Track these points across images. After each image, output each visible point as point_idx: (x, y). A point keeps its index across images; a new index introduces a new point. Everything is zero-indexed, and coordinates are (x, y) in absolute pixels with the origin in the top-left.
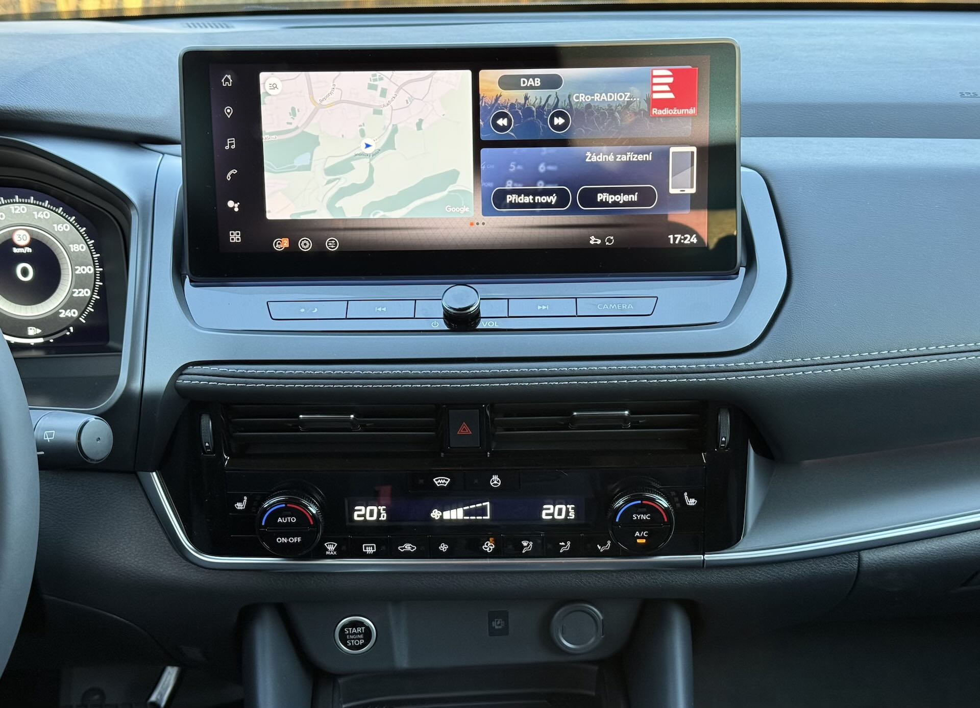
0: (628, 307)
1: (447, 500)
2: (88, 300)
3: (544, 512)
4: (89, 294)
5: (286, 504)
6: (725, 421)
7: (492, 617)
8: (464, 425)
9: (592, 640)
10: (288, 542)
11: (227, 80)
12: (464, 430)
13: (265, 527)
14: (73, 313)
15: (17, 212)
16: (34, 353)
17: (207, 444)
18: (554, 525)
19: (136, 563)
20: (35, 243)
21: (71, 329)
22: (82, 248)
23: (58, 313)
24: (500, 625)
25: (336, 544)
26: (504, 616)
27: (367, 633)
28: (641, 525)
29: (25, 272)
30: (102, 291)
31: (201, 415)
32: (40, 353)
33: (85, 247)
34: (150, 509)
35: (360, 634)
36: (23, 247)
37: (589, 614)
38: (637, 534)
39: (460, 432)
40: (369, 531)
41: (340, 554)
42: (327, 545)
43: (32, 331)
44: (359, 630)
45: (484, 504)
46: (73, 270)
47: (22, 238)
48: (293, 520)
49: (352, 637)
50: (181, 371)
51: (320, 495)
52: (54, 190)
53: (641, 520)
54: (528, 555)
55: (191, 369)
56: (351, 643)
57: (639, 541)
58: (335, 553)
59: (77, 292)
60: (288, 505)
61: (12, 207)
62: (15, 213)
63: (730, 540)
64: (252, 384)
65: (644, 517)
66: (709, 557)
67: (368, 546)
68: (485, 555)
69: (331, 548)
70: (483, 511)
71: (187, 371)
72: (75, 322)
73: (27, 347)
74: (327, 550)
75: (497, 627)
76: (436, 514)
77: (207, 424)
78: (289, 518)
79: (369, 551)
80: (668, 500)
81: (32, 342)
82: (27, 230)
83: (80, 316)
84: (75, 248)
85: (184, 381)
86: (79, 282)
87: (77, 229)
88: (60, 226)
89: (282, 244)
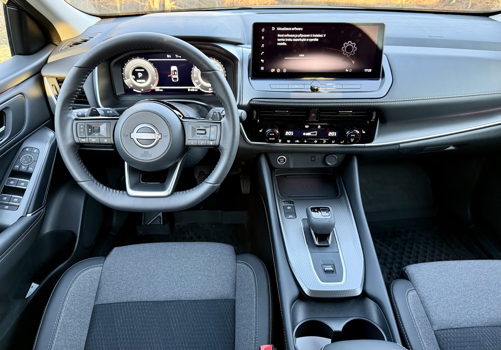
0: (355, 87)
1: (307, 130)
3: (329, 134)
5: (272, 131)
6: (374, 114)
7: (312, 157)
8: (313, 114)
9: (335, 162)
11: (263, 30)
13: (267, 136)
16: (210, 95)
17: (255, 117)
18: (331, 137)
26: (315, 157)
27: (284, 160)
28: (353, 137)
31: (253, 110)
32: (212, 95)
33: (223, 70)
37: (334, 157)
38: (351, 139)
39: (312, 116)
40: (289, 137)
41: (282, 142)
45: (316, 132)
48: (273, 134)
49: (281, 161)
50: (251, 100)
51: (279, 129)
52: (216, 56)
54: (325, 143)
55: (254, 100)
57: (351, 141)
63: (371, 140)
65: (354, 135)
66: (366, 145)
67: (288, 141)
68: (315, 143)
69: (280, 141)
71: (252, 100)
73: (208, 93)
75: (313, 159)
76: (304, 134)
77: (255, 112)
80: (359, 132)
81: (210, 92)
84: (220, 70)
85: (252, 102)
87: (221, 65)
88: (217, 64)
89: (273, 70)
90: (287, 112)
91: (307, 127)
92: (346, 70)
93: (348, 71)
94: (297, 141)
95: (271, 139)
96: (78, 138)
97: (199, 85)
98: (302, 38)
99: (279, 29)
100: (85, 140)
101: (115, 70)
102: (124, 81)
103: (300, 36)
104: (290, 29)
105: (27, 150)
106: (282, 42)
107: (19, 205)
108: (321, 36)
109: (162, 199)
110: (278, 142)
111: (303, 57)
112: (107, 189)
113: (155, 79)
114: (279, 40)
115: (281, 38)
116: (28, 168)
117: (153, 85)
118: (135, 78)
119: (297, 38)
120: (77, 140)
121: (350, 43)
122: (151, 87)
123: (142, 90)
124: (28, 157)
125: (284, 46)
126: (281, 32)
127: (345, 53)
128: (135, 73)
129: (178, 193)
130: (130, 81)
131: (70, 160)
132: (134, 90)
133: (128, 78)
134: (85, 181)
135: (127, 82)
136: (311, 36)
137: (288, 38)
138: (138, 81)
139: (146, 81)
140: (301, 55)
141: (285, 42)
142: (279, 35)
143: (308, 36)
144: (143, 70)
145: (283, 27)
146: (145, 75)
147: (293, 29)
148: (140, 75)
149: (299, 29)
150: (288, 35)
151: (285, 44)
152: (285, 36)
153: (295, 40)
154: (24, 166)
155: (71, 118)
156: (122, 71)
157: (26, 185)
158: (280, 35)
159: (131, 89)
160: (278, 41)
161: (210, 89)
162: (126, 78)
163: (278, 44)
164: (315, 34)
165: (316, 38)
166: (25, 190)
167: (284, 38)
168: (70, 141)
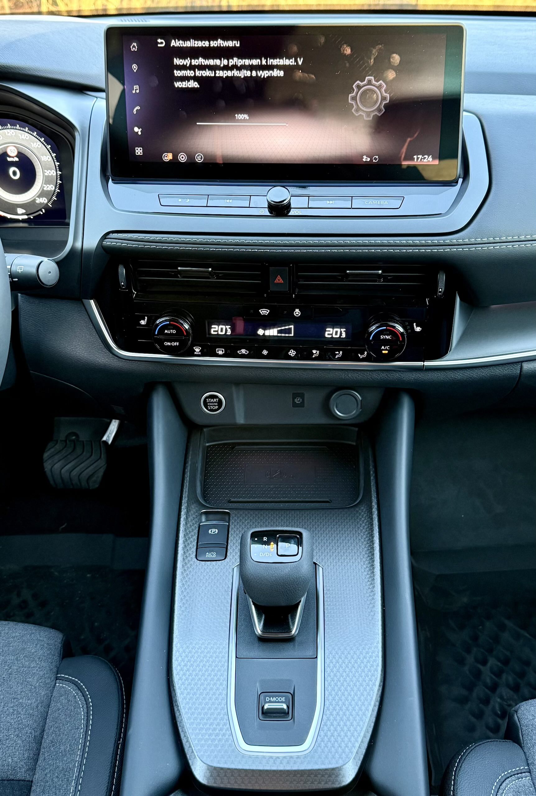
0: (385, 203)
1: (267, 323)
2: (53, 192)
3: (327, 333)
4: (53, 189)
5: (170, 322)
6: (442, 279)
7: (295, 396)
9: (354, 412)
10: (171, 345)
11: (134, 47)
12: (279, 280)
13: (157, 335)
14: (44, 200)
15: (9, 134)
16: (21, 225)
17: (122, 284)
18: (332, 341)
19: (83, 354)
20: (20, 155)
21: (44, 210)
22: (49, 158)
23: (35, 200)
24: (299, 401)
25: (200, 348)
26: (302, 396)
27: (220, 403)
28: (386, 342)
29: (15, 173)
30: (61, 187)
31: (118, 265)
32: (25, 225)
33: (51, 158)
34: (91, 323)
35: (215, 402)
36: (13, 157)
37: (353, 396)
38: (383, 347)
40: (220, 341)
41: (203, 354)
42: (195, 348)
44: (215, 400)
45: (290, 327)
46: (44, 173)
47: (12, 152)
48: (174, 332)
49: (211, 404)
50: (105, 236)
51: (191, 318)
52: (31, 121)
53: (386, 339)
54: (316, 359)
55: (112, 236)
56: (210, 407)
57: (384, 352)
58: (200, 353)
59: (46, 187)
60: (171, 323)
61: (6, 131)
62: (8, 136)
63: (441, 352)
64: (148, 246)
65: (388, 337)
66: (427, 363)
67: (220, 350)
68: (290, 358)
69: (197, 350)
70: (289, 331)
71: (109, 236)
72: (46, 207)
73: (17, 221)
74: (195, 351)
75: (297, 402)
76: (260, 332)
77: (122, 271)
78: (172, 331)
79: (220, 353)
80: (404, 327)
81: (21, 218)
82: (15, 146)
83: (48, 202)
84: (44, 158)
85: (107, 243)
86: (47, 180)
87: (45, 146)
88: (35, 143)
89: (168, 157)
90: (208, 272)
92: (365, 157)
93: (369, 160)
95: (169, 344)
98: (239, 68)
99: (175, 43)
103: (232, 62)
104: (205, 44)
106: (187, 79)
108: (292, 62)
110: (191, 353)
111: (244, 120)
114: (177, 73)
115: (183, 68)
119: (226, 68)
125: (193, 89)
126: (183, 53)
136: (264, 62)
137: (202, 67)
140: (240, 117)
141: (195, 78)
142: (177, 61)
143: (255, 62)
145: (185, 39)
147: (214, 44)
149: (230, 44)
150: (201, 61)
151: (195, 85)
152: (195, 62)
153: (220, 73)
158: (181, 60)
160: (176, 75)
161: (20, 211)
163: (178, 84)
164: (274, 57)
165: (276, 67)
167: (192, 68)
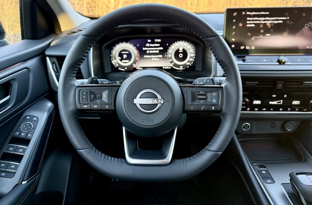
1: (274, 99)
2: (192, 61)
3: (293, 103)
8: (280, 85)
9: (293, 128)
16: (181, 71)
18: (295, 105)
20: (184, 50)
21: (188, 67)
22: (192, 51)
23: (186, 64)
24: (273, 125)
27: (248, 127)
29: (181, 56)
30: (195, 59)
32: (182, 71)
36: (181, 51)
37: (292, 123)
39: (279, 86)
40: (257, 106)
41: (250, 110)
43: (181, 67)
46: (190, 55)
47: (181, 49)
48: (245, 103)
52: (188, 39)
54: (289, 111)
56: (245, 128)
59: (190, 59)
61: (180, 43)
67: (256, 109)
68: (280, 111)
69: (248, 109)
70: (280, 102)
72: (189, 65)
76: (271, 103)
81: (181, 69)
82: (182, 47)
86: (191, 57)
87: (192, 47)
88: (188, 46)
89: (242, 48)
90: (257, 83)
91: (274, 96)
92: (307, 47)
93: (309, 47)
94: (264, 109)
96: (80, 104)
97: (173, 64)
98: (268, 20)
99: (248, 13)
100: (86, 106)
101: (105, 52)
102: (112, 61)
103: (266, 19)
104: (258, 13)
105: (28, 118)
106: (251, 24)
107: (16, 172)
108: (285, 18)
109: (162, 168)
110: (246, 110)
111: (269, 36)
112: (106, 157)
113: (137, 59)
114: (248, 22)
115: (250, 20)
116: (27, 134)
117: (135, 64)
118: (120, 59)
119: (264, 20)
120: (79, 107)
121: (310, 24)
122: (133, 66)
123: (126, 68)
124: (28, 125)
126: (250, 16)
127: (306, 32)
128: (121, 55)
129: (177, 161)
130: (116, 61)
131: (71, 127)
132: (119, 69)
133: (115, 59)
134: (84, 149)
135: (114, 62)
136: (276, 19)
137: (256, 20)
138: (123, 61)
139: (130, 61)
140: (267, 35)
141: (254, 24)
142: (248, 19)
143: (274, 18)
144: (128, 52)
146: (129, 56)
147: (260, 13)
148: (125, 56)
149: (266, 13)
150: (256, 18)
151: (254, 26)
153: (262, 22)
154: (24, 133)
155: (74, 85)
156: (111, 53)
157: (24, 152)
159: (117, 68)
162: (113, 59)
163: (248, 26)
164: (279, 17)
165: (280, 20)
166: (23, 156)
167: (253, 20)
168: (72, 107)
